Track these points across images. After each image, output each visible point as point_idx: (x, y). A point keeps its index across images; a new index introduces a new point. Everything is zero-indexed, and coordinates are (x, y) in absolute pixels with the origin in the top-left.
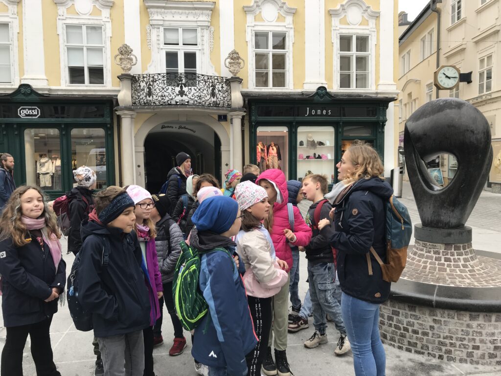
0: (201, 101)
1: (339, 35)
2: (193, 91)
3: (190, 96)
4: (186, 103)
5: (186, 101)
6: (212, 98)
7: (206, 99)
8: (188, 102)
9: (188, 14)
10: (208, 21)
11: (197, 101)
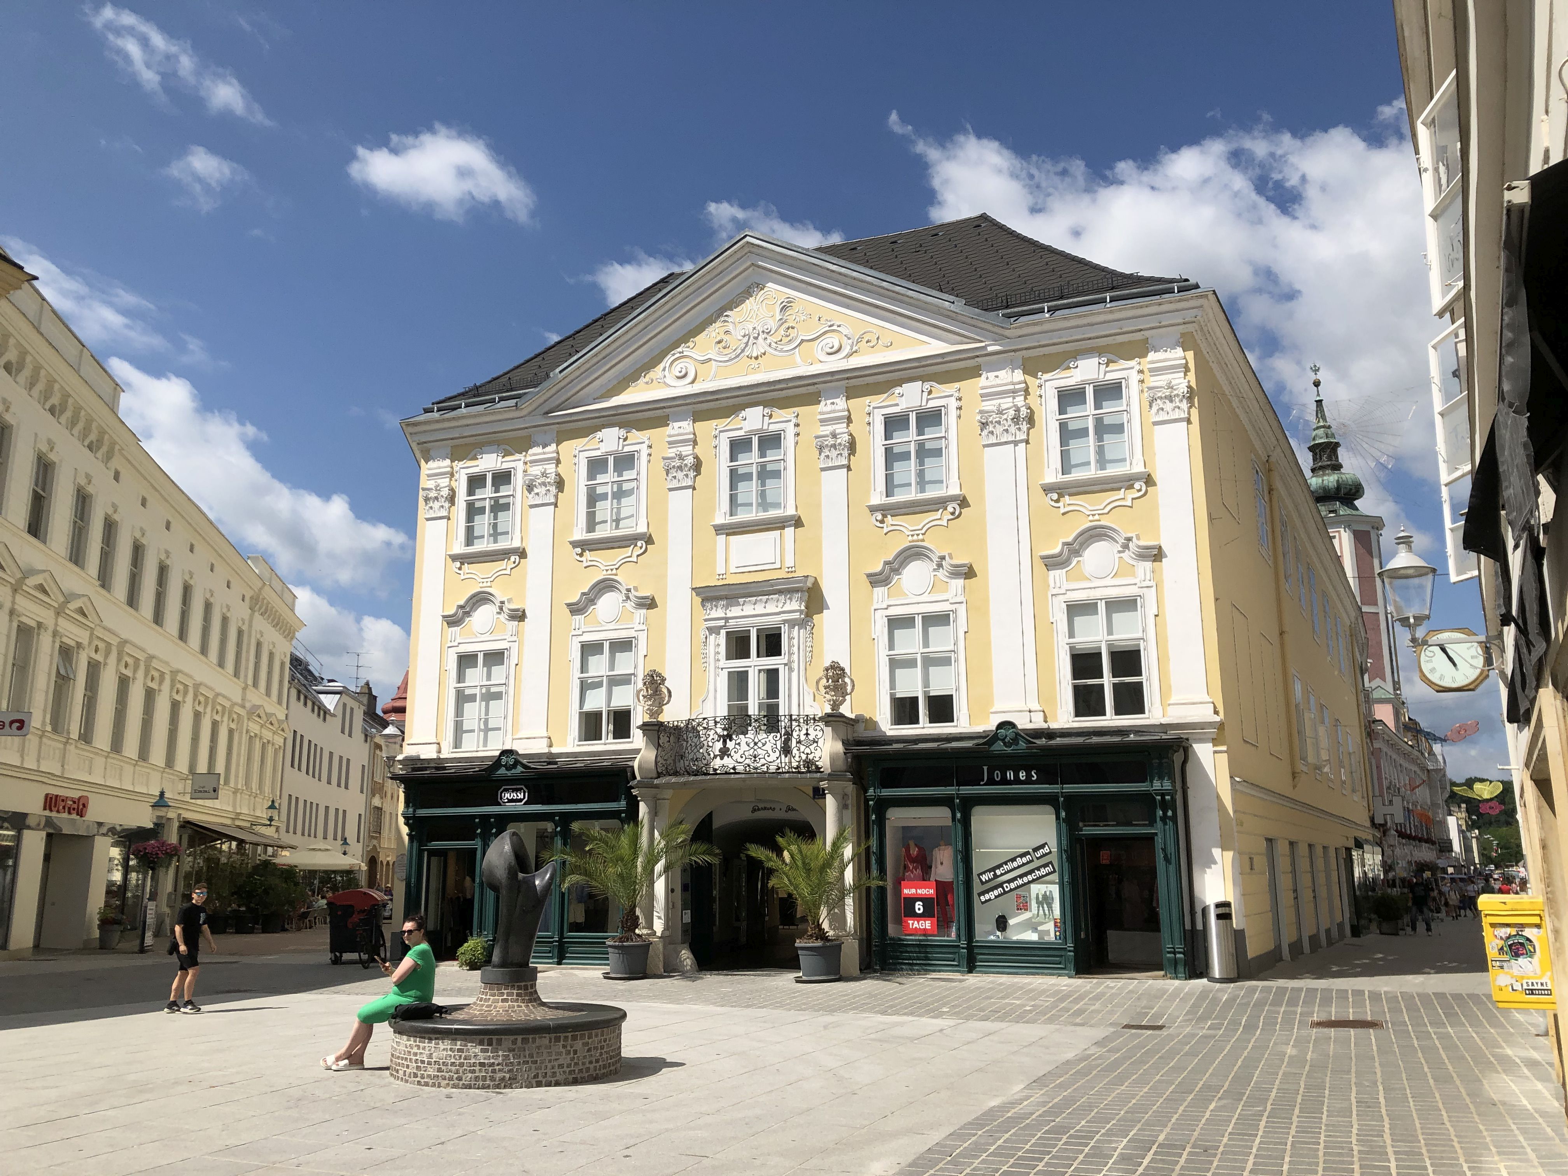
0: (759, 765)
1: (1064, 606)
2: (744, 747)
3: (737, 757)
4: (732, 771)
5: (731, 766)
6: (783, 756)
7: (769, 759)
8: (734, 768)
9: (766, 602)
10: (801, 611)
11: (749, 766)
